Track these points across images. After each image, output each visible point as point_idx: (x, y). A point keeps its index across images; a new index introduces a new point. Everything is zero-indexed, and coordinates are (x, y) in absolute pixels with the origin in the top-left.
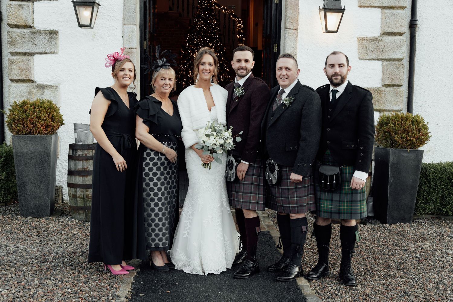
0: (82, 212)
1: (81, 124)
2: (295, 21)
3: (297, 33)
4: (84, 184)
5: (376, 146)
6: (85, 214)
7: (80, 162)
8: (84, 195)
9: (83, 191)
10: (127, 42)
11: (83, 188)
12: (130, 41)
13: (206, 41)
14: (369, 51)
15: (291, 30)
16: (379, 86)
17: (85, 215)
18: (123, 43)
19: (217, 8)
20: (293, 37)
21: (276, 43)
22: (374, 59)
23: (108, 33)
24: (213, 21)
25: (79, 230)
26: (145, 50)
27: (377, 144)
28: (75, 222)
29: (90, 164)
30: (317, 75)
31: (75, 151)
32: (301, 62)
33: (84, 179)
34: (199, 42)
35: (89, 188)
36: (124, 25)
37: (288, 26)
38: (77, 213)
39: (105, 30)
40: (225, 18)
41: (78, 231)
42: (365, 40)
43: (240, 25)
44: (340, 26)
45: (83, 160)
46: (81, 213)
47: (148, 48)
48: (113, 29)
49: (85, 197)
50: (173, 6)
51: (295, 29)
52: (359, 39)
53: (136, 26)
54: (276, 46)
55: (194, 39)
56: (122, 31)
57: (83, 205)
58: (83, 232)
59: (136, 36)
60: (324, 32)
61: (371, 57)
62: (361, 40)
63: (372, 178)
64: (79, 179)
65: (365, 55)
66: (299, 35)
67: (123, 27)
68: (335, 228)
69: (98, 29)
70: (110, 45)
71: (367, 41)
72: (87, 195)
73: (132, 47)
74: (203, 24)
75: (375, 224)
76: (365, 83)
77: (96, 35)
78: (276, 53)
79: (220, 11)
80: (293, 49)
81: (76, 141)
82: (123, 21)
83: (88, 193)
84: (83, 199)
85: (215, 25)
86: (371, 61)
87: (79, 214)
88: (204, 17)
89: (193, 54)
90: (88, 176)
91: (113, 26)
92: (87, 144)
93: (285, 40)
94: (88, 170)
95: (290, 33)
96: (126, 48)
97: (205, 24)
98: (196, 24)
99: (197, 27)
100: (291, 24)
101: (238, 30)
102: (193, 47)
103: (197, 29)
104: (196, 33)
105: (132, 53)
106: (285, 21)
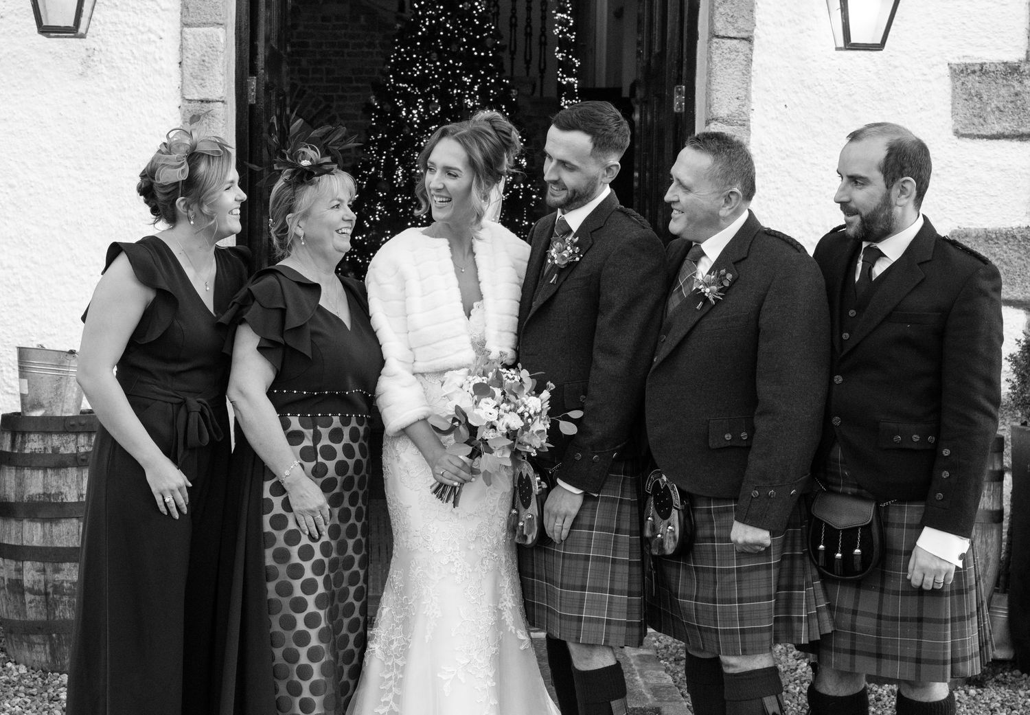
0: (39, 641)
1: (41, 348)
2: (745, 13)
3: (751, 50)
4: (46, 548)
5: (1018, 424)
6: (50, 648)
7: (35, 473)
8: (46, 585)
9: (44, 571)
10: (195, 82)
11: (44, 562)
12: (205, 76)
13: (453, 67)
14: (989, 109)
15: (729, 41)
16: (1025, 226)
17: (48, 651)
18: (180, 83)
20: (734, 62)
21: (679, 81)
22: (1006, 134)
23: (134, 51)
24: (476, 4)
25: (29, 701)
26: (252, 106)
27: (1020, 414)
28: (16, 673)
29: (69, 480)
30: (817, 186)
31: (19, 439)
32: (762, 145)
33: (47, 531)
34: (430, 74)
35: (65, 561)
36: (186, 25)
37: (720, 28)
38: (25, 644)
39: (122, 43)
41: (26, 703)
42: (974, 72)
43: (565, 16)
44: (892, 27)
45: (45, 469)
46: (35, 644)
47: (262, 101)
48: (149, 39)
49: (50, 590)
51: (743, 39)
52: (955, 70)
53: (226, 26)
54: (682, 90)
55: (414, 62)
56: (178, 46)
57: (44, 618)
58: (41, 709)
59: (224, 62)
60: (837, 49)
61: (997, 129)
62: (961, 72)
63: (1005, 530)
64: (31, 529)
65: (976, 120)
66: (757, 57)
67: (181, 33)
68: (880, 700)
69: (102, 41)
70: (138, 90)
71: (984, 77)
72: (57, 583)
73: (211, 97)
74: (444, 13)
75: (1015, 686)
76: (975, 213)
77: (95, 59)
78: (681, 114)
80: (738, 103)
81: (23, 404)
82: (181, 14)
83: (59, 577)
84: (44, 596)
85: (482, 17)
86: (995, 142)
87: (31, 645)
90: (63, 521)
91: (150, 31)
92: (58, 414)
93: (709, 73)
94: (62, 502)
95: (725, 51)
96: (191, 100)
97: (449, 14)
98: (420, 13)
99: (424, 24)
100: (730, 23)
101: (559, 34)
102: (409, 90)
103: (424, 30)
104: (418, 44)
105: (210, 117)
106: (710, 12)
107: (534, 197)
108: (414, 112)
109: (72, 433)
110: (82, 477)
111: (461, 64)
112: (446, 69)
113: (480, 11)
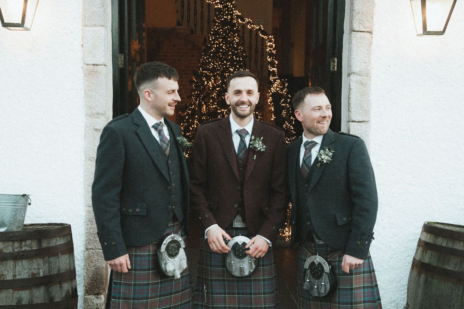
2: (369, 19)
3: (372, 37)
10: (90, 54)
12: (95, 52)
13: (226, 65)
15: (360, 33)
18: (82, 55)
19: (240, 21)
20: (364, 44)
21: (333, 55)
24: (235, 38)
26: (121, 69)
34: (216, 67)
36: (85, 26)
37: (356, 26)
40: (251, 35)
43: (271, 43)
47: (127, 66)
48: (66, 33)
50: (182, 20)
51: (368, 32)
53: (106, 28)
54: (335, 61)
55: (210, 62)
56: (81, 37)
59: (105, 45)
60: (418, 35)
66: (375, 41)
67: (82, 30)
69: (41, 33)
73: (98, 63)
74: (222, 42)
78: (334, 72)
79: (244, 26)
80: (365, 64)
82: (83, 20)
85: (237, 44)
88: (223, 34)
89: (208, 83)
91: (66, 28)
93: (350, 50)
94: (4, 280)
95: (358, 39)
96: (88, 64)
97: (224, 42)
98: (212, 42)
99: (214, 47)
100: (361, 24)
101: (269, 51)
102: (208, 74)
103: (214, 49)
104: (212, 55)
105: (98, 73)
106: (350, 19)
107: (259, 117)
108: (210, 82)
109: (11, 241)
110: (16, 265)
111: (229, 63)
112: (223, 65)
113: (237, 41)
